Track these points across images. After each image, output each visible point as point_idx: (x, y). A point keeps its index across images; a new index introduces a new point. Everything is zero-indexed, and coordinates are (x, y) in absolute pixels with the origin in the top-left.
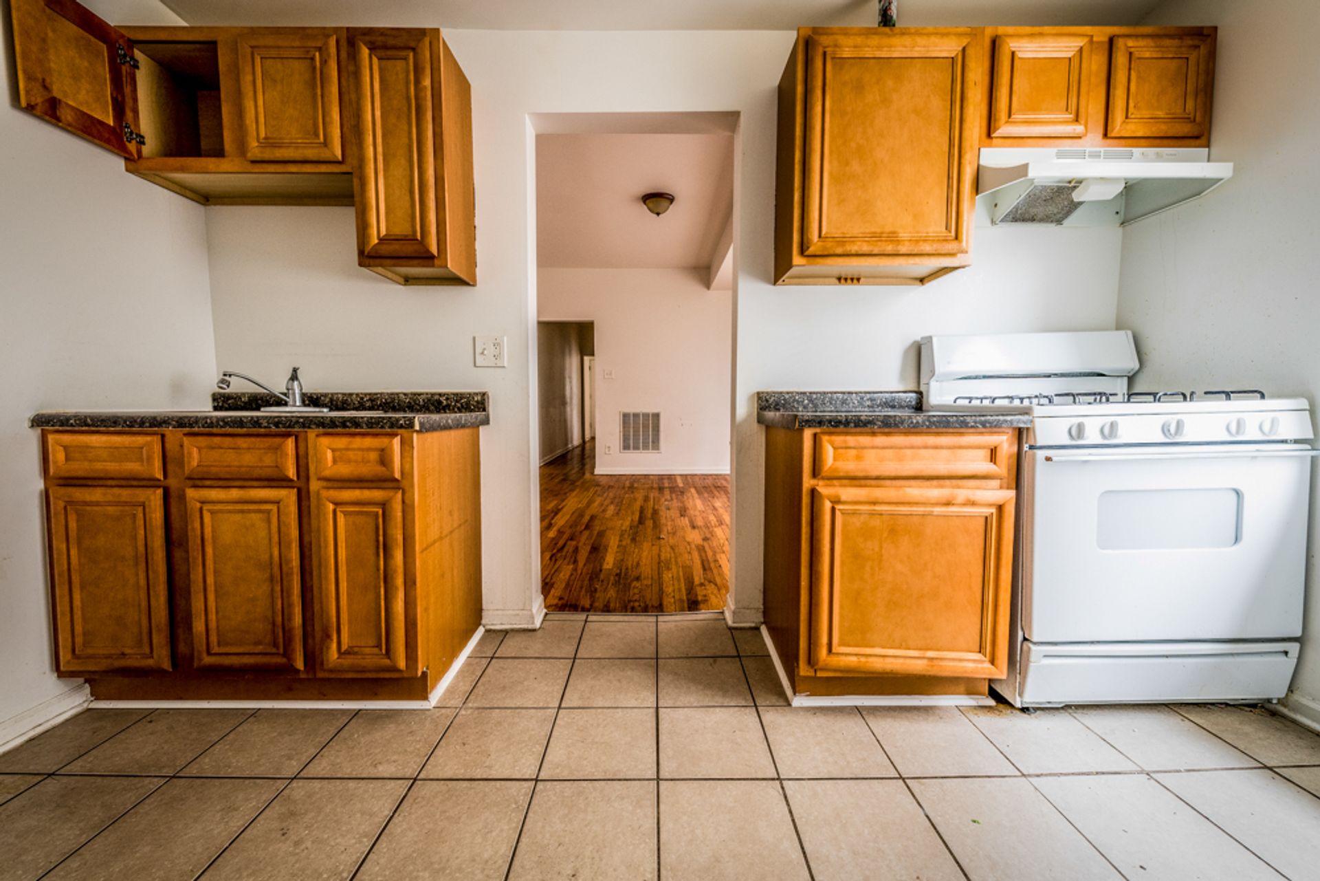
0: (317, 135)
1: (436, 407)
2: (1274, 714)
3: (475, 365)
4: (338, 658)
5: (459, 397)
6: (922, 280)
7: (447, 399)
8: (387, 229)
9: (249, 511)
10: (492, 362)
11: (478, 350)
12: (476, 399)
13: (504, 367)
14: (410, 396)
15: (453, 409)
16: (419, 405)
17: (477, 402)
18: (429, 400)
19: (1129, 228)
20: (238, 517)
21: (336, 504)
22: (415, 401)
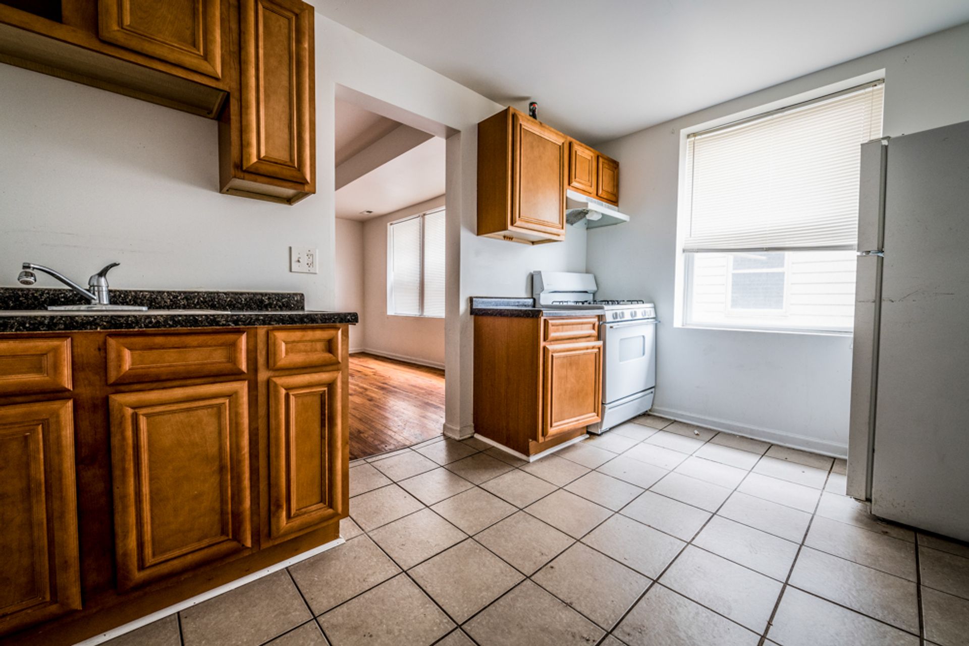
0: (194, 44)
1: (258, 306)
2: (649, 415)
3: (291, 271)
4: (287, 524)
5: (280, 296)
6: (533, 243)
7: (269, 298)
8: (266, 152)
9: (197, 408)
10: (306, 269)
11: (294, 259)
12: (296, 299)
13: (315, 274)
14: (231, 295)
15: (275, 307)
16: (241, 304)
17: (297, 301)
18: (251, 299)
19: (589, 230)
20: (182, 417)
21: (288, 389)
22: (235, 299)
